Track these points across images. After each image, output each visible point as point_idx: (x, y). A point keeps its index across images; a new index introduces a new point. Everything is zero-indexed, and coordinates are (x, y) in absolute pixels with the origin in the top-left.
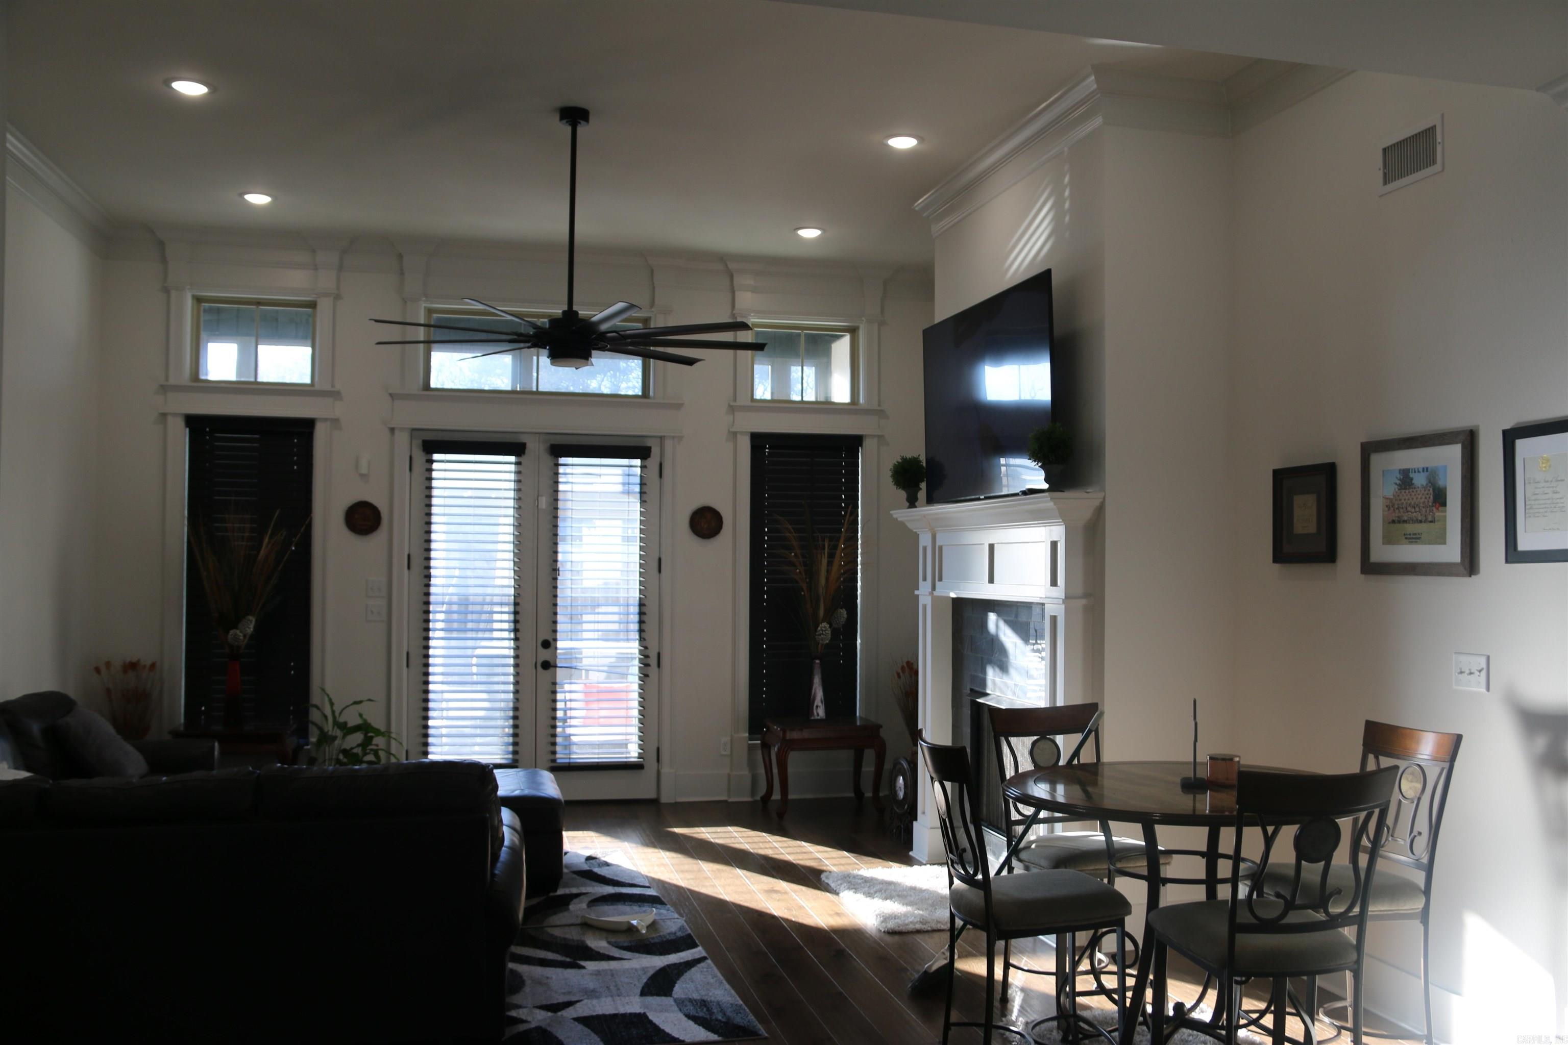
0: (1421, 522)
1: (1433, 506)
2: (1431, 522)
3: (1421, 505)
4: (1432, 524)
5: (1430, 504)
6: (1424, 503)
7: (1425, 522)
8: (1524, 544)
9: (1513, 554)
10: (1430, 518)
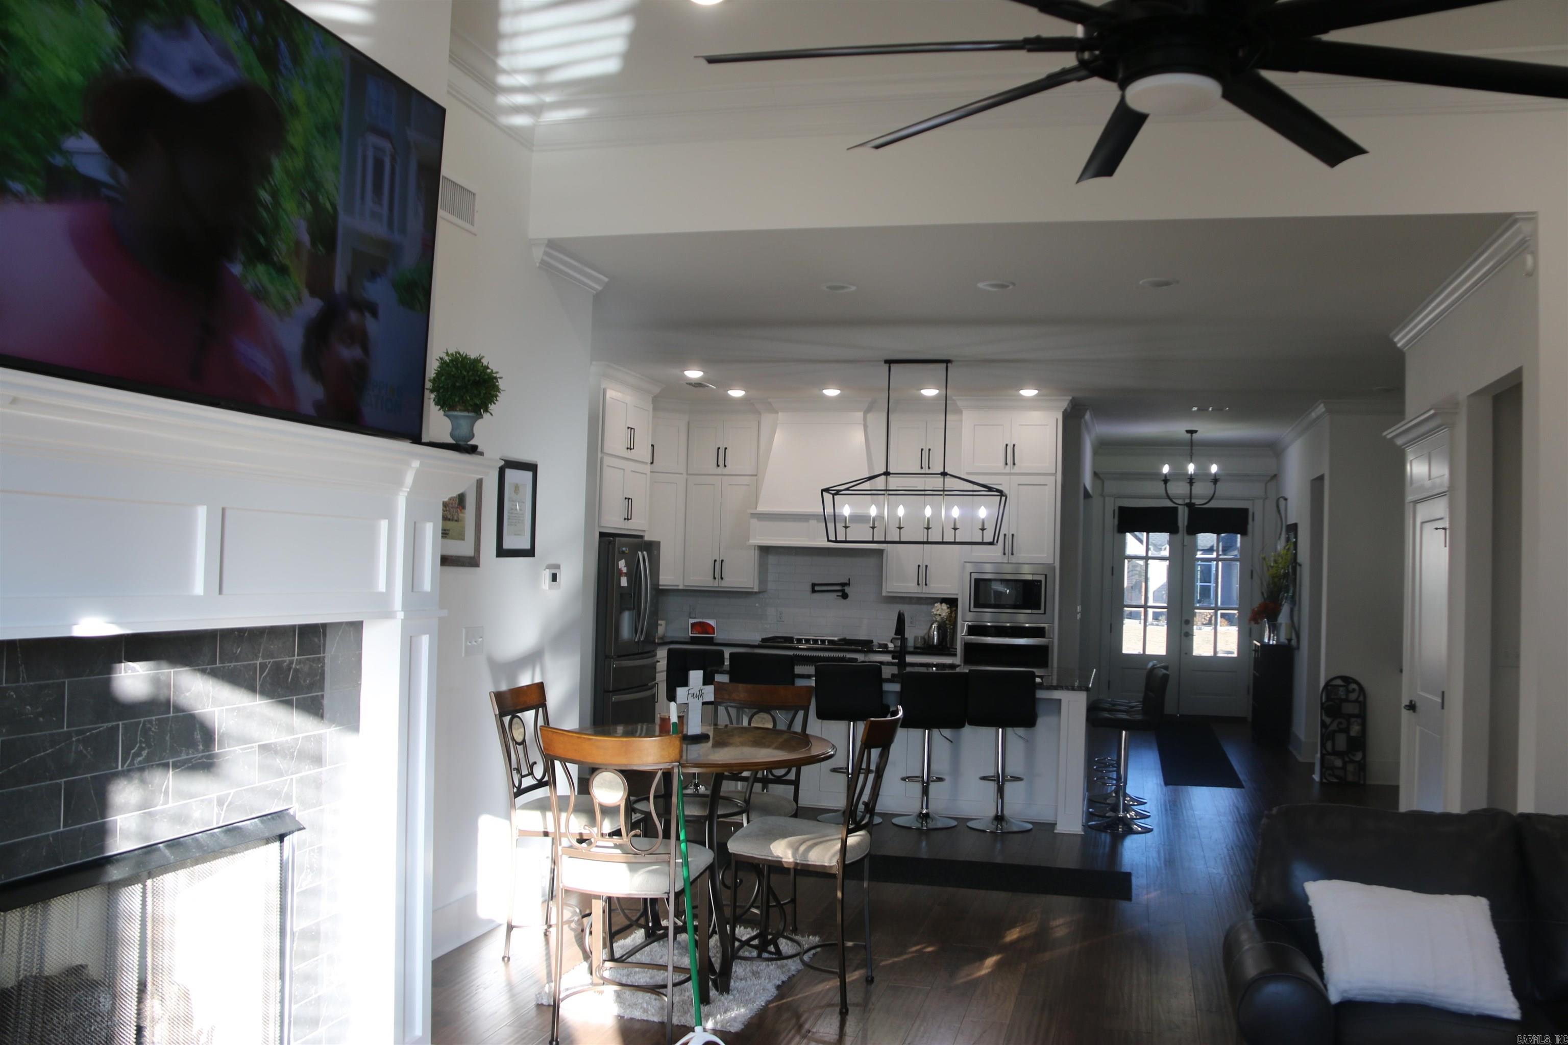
0: (449, 520)
1: (457, 508)
2: (456, 521)
3: (450, 505)
4: (456, 523)
5: (456, 506)
6: (452, 504)
7: (452, 520)
8: (507, 545)
9: (502, 552)
10: (455, 518)
